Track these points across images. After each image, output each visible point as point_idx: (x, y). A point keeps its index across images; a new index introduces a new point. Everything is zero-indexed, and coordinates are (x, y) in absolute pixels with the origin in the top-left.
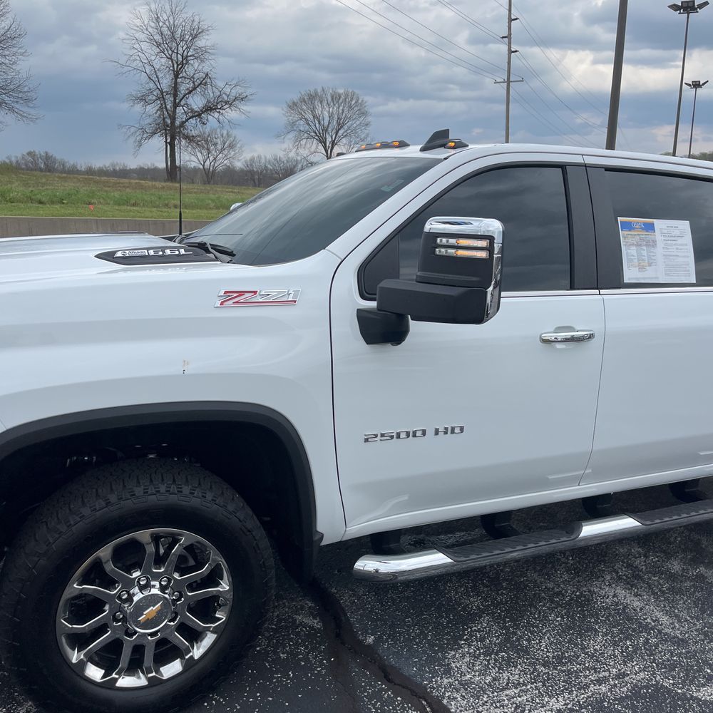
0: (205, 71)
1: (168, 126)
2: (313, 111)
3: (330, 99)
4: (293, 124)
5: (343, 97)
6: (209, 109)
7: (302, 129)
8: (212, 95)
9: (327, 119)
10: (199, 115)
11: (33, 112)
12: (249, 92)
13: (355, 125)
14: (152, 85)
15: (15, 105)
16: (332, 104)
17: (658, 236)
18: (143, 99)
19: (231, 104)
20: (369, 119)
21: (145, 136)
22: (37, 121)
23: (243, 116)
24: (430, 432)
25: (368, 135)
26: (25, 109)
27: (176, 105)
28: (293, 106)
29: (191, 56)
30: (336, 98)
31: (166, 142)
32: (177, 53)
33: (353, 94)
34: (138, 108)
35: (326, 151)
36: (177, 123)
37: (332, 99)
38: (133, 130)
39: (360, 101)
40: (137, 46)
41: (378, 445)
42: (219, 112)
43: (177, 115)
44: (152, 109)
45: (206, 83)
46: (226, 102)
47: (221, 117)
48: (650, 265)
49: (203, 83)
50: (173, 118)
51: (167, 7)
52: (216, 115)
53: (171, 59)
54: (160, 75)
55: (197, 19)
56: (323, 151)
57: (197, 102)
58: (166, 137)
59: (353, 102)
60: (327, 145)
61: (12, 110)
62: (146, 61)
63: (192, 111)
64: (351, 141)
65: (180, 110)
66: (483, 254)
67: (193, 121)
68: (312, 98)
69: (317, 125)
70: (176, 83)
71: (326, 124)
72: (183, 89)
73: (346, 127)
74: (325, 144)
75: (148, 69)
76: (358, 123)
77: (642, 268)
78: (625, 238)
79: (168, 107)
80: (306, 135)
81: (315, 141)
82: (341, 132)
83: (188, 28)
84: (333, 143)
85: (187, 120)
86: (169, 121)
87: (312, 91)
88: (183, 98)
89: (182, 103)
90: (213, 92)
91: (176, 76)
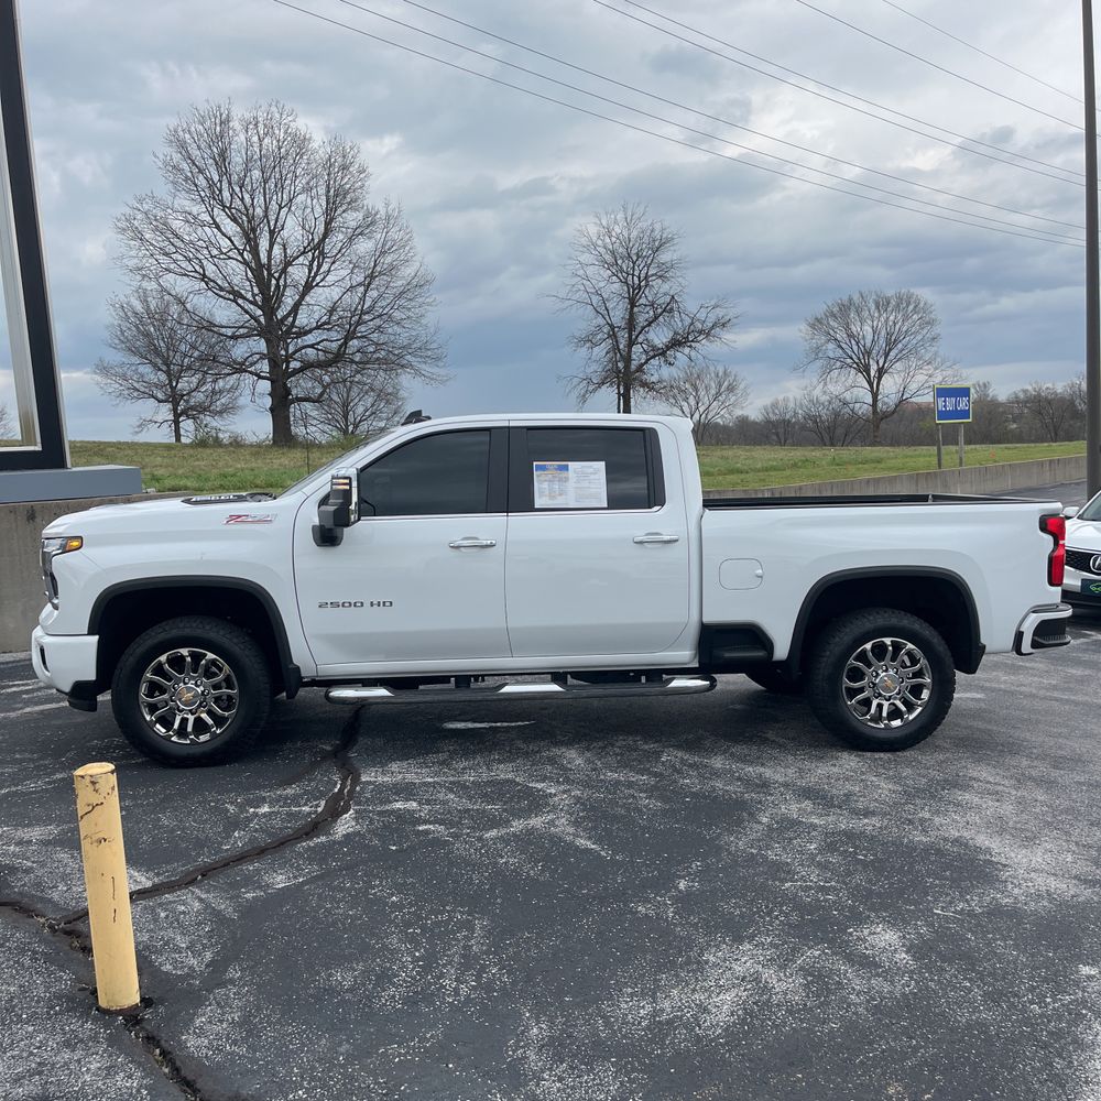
0: (672, 293)
1: (620, 371)
2: (847, 327)
3: (873, 307)
4: (817, 350)
5: (893, 303)
6: (676, 343)
7: (831, 355)
8: (680, 324)
9: (869, 338)
10: (663, 354)
11: (442, 372)
12: (731, 313)
13: (914, 341)
14: (600, 321)
15: (423, 366)
16: (876, 315)
17: (571, 473)
18: (589, 340)
19: (708, 334)
20: (937, 330)
21: (591, 388)
22: (448, 383)
23: (726, 347)
24: (366, 604)
25: (936, 354)
26: (435, 370)
27: (631, 343)
28: (817, 324)
29: (653, 275)
30: (882, 304)
31: (619, 393)
32: (633, 275)
33: (910, 297)
34: (583, 351)
35: (871, 384)
36: (633, 367)
37: (878, 307)
38: (576, 381)
39: (922, 305)
40: (581, 272)
41: (329, 609)
42: (690, 346)
43: (634, 356)
44: (601, 351)
45: (672, 309)
46: (700, 332)
47: (693, 354)
48: (561, 495)
49: (668, 310)
50: (628, 360)
51: (620, 216)
52: (687, 350)
53: (626, 282)
54: (610, 305)
55: (658, 227)
56: (867, 386)
57: (659, 336)
58: (618, 388)
59: (911, 307)
60: (872, 375)
61: (418, 373)
62: (593, 291)
63: (654, 348)
64: (910, 367)
65: (637, 349)
66: (348, 487)
67: (655, 362)
68: (844, 311)
69: (855, 348)
70: (632, 314)
71: (868, 345)
72: (641, 320)
73: (900, 346)
74: (869, 375)
75: (595, 299)
76: (919, 337)
77: (552, 497)
78: (538, 476)
79: (621, 347)
80: (838, 364)
81: (853, 371)
82: (892, 354)
83: (646, 239)
84: (881, 372)
85: (646, 362)
86: (621, 365)
87: (845, 299)
88: (640, 333)
89: (640, 340)
90: (681, 321)
91: (633, 303)
